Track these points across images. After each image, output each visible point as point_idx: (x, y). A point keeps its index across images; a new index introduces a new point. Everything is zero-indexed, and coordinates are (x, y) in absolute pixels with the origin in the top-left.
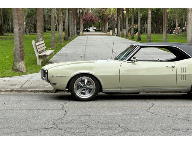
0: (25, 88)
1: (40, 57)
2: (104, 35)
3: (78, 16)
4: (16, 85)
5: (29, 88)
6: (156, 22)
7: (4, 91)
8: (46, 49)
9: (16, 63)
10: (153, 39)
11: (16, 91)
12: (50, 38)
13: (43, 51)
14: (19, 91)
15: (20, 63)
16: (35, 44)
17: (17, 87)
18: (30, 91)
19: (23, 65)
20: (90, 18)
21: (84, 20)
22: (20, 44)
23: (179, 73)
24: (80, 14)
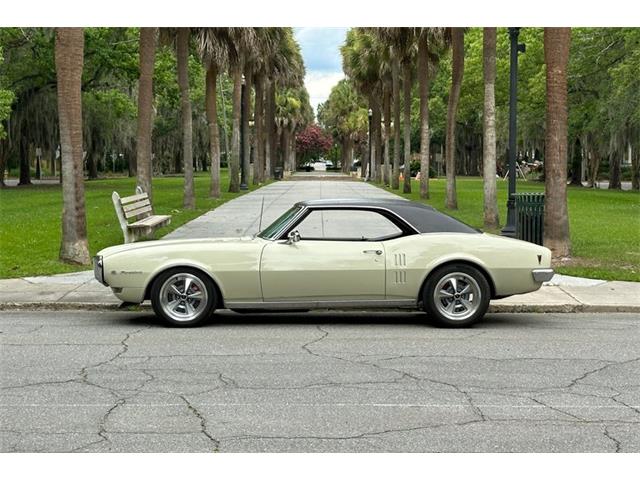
0: (70, 300)
1: (130, 230)
2: (343, 179)
3: (279, 132)
4: (53, 293)
5: (78, 300)
6: (469, 149)
7: (20, 307)
8: (153, 213)
9: (67, 244)
10: (436, 191)
11: (47, 307)
12: (182, 186)
13: (143, 216)
14: (55, 307)
15: (77, 244)
16: (120, 201)
17: (51, 298)
18: (80, 307)
19: (85, 248)
20: (315, 137)
21: (299, 142)
22: (77, 200)
23: (392, 266)
24: (283, 128)
